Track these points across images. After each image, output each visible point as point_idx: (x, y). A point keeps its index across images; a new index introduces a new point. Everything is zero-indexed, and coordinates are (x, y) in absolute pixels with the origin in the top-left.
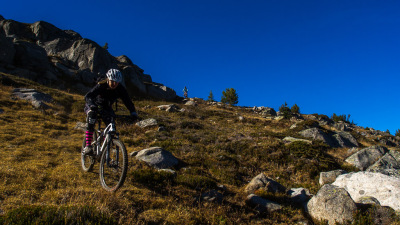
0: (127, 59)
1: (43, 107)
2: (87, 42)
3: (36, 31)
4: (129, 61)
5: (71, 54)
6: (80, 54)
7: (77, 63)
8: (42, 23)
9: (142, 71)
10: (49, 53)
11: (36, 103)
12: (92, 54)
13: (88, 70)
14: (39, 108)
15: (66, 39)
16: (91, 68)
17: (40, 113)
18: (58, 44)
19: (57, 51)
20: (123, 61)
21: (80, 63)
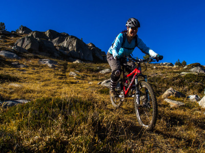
0: (93, 44)
1: (53, 67)
2: (72, 37)
3: (48, 35)
4: (93, 46)
5: (65, 44)
6: (70, 43)
7: (68, 48)
8: (50, 31)
9: (100, 50)
10: (55, 45)
11: (50, 65)
12: (75, 43)
13: (74, 50)
14: (52, 68)
15: (62, 37)
16: (75, 50)
17: (52, 70)
18: (59, 40)
19: (58, 43)
20: (91, 45)
21: (70, 48)
